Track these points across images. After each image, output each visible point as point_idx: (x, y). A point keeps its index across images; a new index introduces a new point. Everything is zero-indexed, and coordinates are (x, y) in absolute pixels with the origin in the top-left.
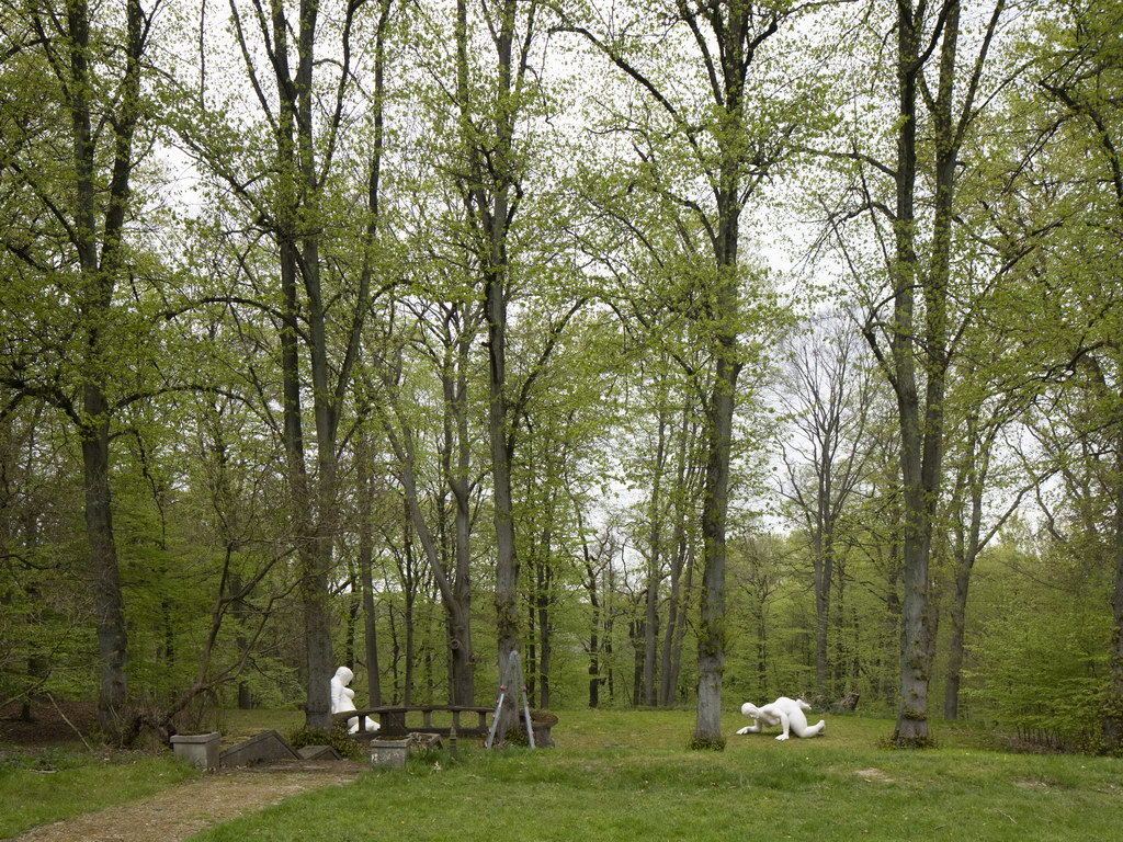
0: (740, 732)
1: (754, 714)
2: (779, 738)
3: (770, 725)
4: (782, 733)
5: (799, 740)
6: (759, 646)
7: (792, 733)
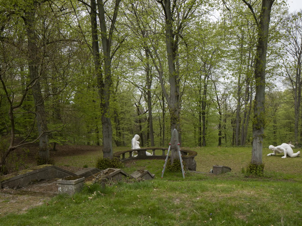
0: (268, 155)
1: (273, 149)
2: (283, 157)
3: (279, 153)
4: (284, 156)
5: (290, 158)
6: (274, 126)
7: (288, 155)
